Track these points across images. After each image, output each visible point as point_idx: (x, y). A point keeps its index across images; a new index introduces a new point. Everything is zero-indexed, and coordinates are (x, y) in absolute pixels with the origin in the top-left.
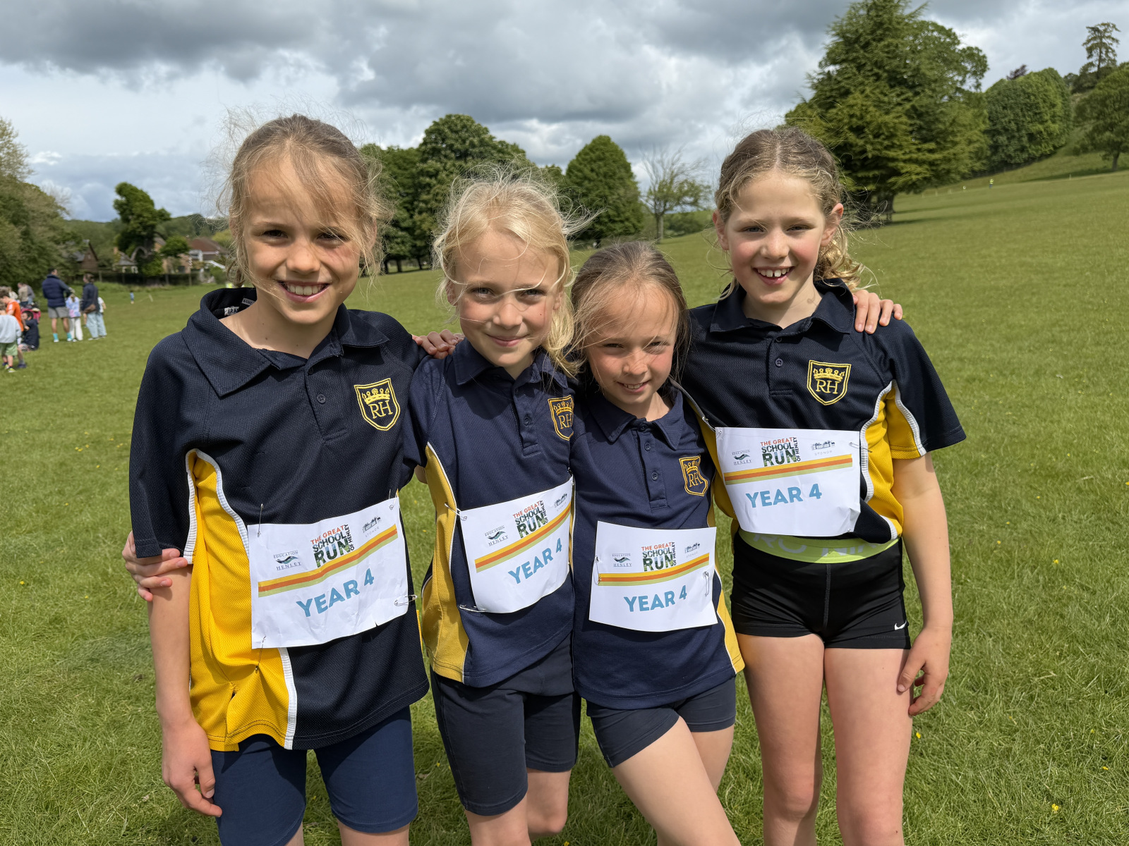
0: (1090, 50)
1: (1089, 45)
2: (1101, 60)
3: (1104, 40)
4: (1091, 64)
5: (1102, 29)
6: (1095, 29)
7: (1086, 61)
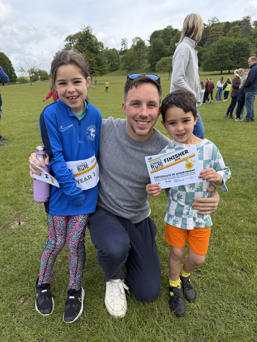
0: (122, 44)
1: (122, 43)
2: (125, 48)
3: (125, 43)
4: (122, 48)
5: (124, 40)
6: (123, 40)
7: (121, 47)
